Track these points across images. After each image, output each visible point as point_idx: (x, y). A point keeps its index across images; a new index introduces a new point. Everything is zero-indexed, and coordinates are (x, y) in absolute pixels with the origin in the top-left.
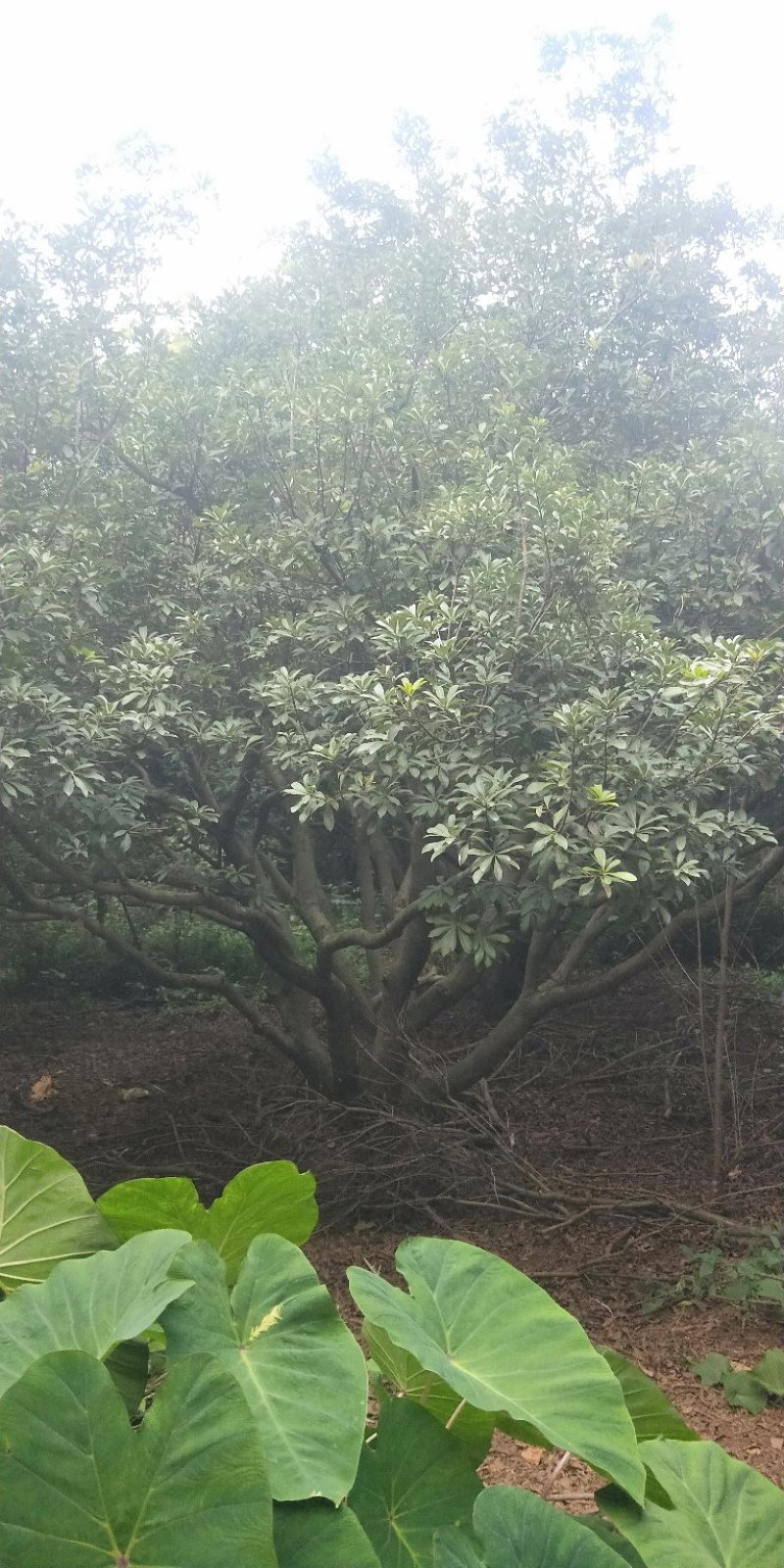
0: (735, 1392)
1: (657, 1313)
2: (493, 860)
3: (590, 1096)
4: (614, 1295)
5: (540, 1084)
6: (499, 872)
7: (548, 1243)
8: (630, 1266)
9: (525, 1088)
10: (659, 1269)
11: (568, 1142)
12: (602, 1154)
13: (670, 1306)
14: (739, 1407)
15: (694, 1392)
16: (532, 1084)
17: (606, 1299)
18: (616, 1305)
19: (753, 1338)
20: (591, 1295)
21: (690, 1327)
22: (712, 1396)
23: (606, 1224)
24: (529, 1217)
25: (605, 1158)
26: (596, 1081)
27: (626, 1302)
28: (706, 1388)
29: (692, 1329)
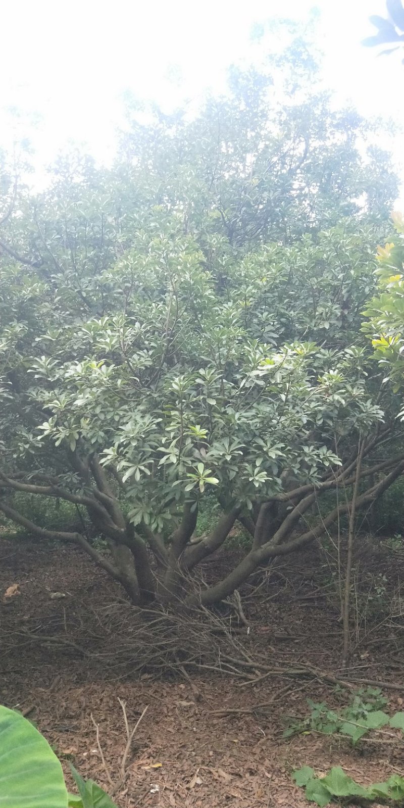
0: (313, 792)
1: (289, 738)
2: (136, 470)
3: (302, 607)
4: (270, 725)
5: (275, 600)
6: (138, 476)
7: (242, 692)
8: (282, 708)
9: (268, 601)
10: (298, 711)
11: (279, 633)
12: (296, 641)
13: (297, 733)
14: (313, 801)
15: (289, 789)
16: (271, 600)
17: (265, 728)
18: (269, 731)
19: (338, 757)
20: (257, 724)
21: (304, 747)
22: (299, 793)
23: (279, 682)
24: (237, 676)
25: (297, 643)
26: (307, 599)
27: (275, 730)
28: (297, 788)
29: (305, 749)
